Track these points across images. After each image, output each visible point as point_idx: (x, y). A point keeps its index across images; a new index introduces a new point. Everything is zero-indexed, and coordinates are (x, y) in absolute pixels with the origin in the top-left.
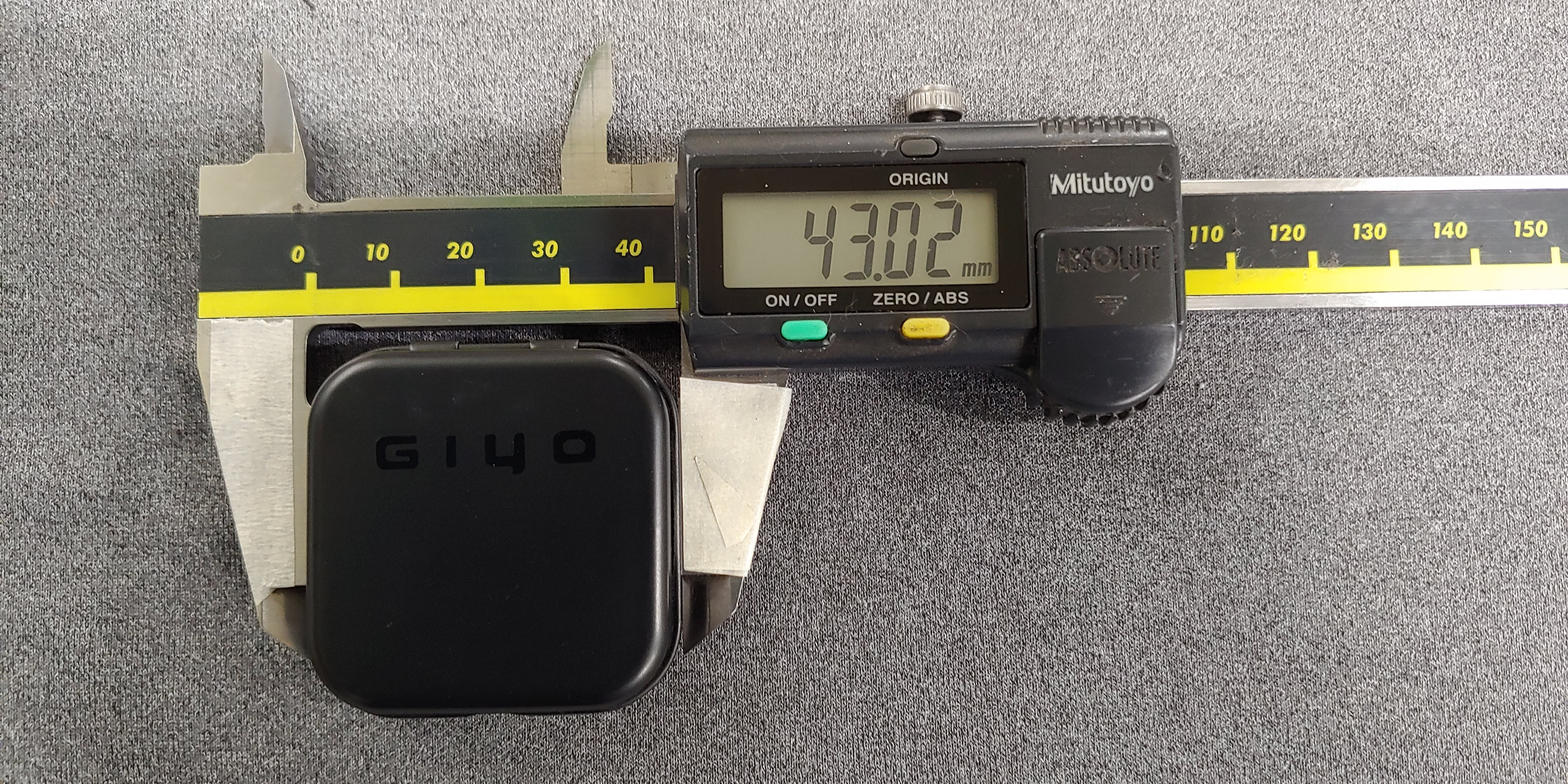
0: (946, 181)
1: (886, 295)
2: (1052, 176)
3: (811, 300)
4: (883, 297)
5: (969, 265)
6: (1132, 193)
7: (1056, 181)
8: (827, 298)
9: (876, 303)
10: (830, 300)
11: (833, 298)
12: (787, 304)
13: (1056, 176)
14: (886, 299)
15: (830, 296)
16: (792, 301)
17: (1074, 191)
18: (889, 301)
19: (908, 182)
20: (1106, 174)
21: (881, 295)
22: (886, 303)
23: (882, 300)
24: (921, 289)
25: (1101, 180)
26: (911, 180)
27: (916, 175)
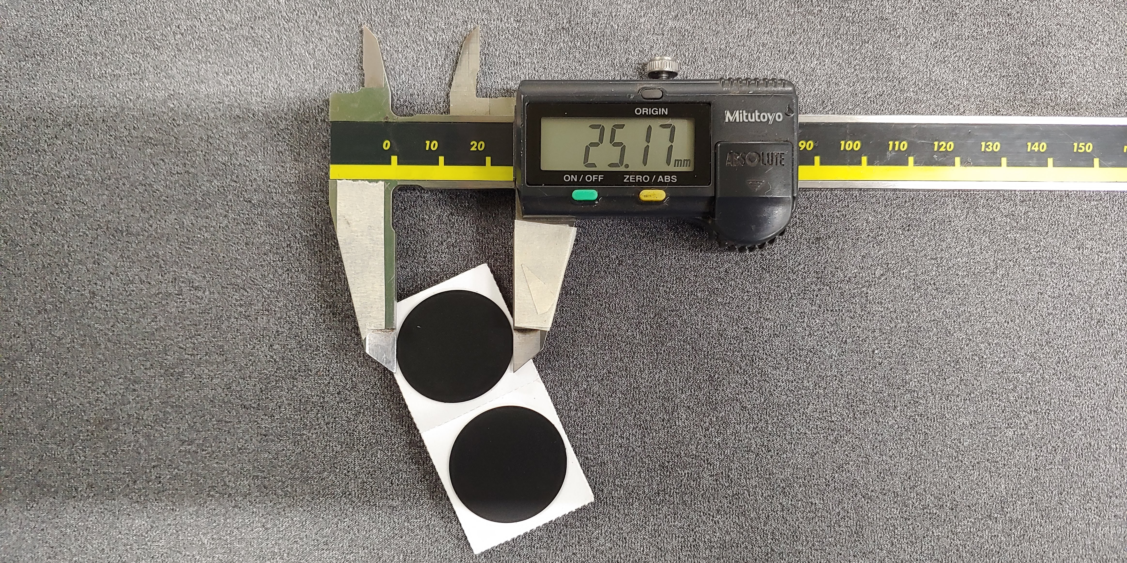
0: (666, 113)
1: (631, 176)
2: (726, 112)
3: (589, 178)
4: (629, 177)
5: (678, 160)
6: (770, 123)
7: (728, 114)
8: (598, 177)
9: (625, 181)
10: (600, 178)
11: (601, 177)
12: (576, 180)
13: (728, 112)
14: (631, 178)
15: (600, 176)
16: (578, 179)
17: (738, 120)
18: (632, 180)
19: (645, 113)
20: (756, 111)
21: (628, 176)
22: (631, 181)
23: (629, 179)
24: (651, 174)
25: (753, 114)
26: (647, 112)
27: (650, 109)
